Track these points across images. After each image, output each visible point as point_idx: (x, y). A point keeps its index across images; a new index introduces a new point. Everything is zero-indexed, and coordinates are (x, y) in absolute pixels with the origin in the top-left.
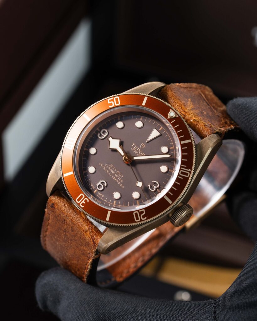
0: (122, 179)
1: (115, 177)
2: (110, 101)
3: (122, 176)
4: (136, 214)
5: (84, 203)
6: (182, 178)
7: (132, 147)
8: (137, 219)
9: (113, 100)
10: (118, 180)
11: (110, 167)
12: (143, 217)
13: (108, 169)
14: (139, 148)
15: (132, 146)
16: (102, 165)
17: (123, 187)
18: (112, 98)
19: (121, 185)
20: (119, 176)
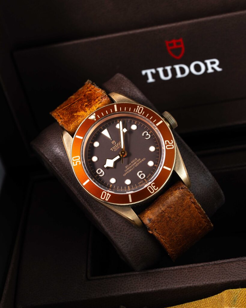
0: (138, 159)
1: (136, 164)
2: (75, 164)
3: (136, 159)
4: (168, 147)
5: (155, 186)
6: (144, 112)
7: (114, 150)
8: (172, 147)
9: (75, 162)
10: (138, 162)
11: (127, 168)
12: (171, 142)
13: (129, 169)
14: (115, 145)
15: (112, 150)
16: (125, 174)
17: (144, 159)
18: (73, 163)
19: (143, 160)
20: (136, 161)
